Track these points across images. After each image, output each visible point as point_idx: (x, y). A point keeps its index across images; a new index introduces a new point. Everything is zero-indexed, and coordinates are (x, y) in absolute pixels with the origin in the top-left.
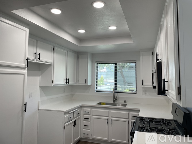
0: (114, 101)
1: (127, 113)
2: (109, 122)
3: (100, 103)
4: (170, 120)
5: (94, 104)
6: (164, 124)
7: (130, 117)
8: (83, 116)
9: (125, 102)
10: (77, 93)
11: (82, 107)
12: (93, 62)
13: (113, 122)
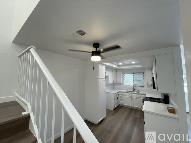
0: (133, 90)
1: (140, 95)
2: (132, 99)
3: (127, 91)
4: (160, 99)
5: (125, 91)
6: (157, 100)
7: (142, 97)
8: (120, 96)
9: (139, 91)
10: (115, 86)
11: (119, 92)
12: (122, 73)
13: (133, 99)
